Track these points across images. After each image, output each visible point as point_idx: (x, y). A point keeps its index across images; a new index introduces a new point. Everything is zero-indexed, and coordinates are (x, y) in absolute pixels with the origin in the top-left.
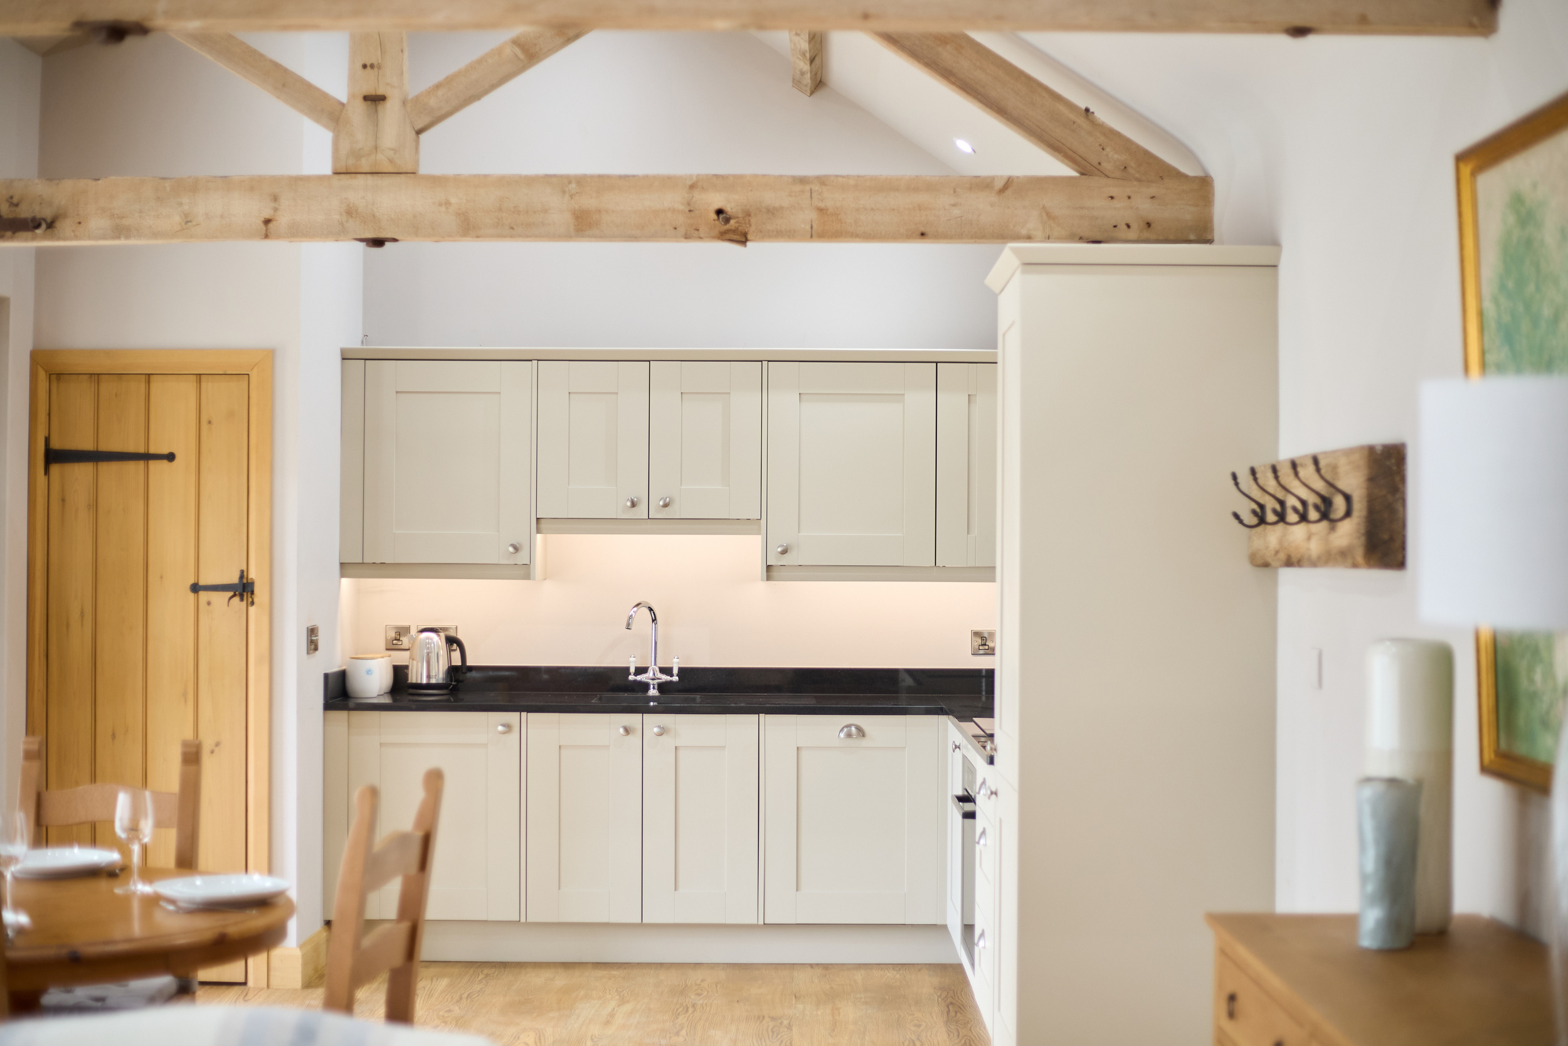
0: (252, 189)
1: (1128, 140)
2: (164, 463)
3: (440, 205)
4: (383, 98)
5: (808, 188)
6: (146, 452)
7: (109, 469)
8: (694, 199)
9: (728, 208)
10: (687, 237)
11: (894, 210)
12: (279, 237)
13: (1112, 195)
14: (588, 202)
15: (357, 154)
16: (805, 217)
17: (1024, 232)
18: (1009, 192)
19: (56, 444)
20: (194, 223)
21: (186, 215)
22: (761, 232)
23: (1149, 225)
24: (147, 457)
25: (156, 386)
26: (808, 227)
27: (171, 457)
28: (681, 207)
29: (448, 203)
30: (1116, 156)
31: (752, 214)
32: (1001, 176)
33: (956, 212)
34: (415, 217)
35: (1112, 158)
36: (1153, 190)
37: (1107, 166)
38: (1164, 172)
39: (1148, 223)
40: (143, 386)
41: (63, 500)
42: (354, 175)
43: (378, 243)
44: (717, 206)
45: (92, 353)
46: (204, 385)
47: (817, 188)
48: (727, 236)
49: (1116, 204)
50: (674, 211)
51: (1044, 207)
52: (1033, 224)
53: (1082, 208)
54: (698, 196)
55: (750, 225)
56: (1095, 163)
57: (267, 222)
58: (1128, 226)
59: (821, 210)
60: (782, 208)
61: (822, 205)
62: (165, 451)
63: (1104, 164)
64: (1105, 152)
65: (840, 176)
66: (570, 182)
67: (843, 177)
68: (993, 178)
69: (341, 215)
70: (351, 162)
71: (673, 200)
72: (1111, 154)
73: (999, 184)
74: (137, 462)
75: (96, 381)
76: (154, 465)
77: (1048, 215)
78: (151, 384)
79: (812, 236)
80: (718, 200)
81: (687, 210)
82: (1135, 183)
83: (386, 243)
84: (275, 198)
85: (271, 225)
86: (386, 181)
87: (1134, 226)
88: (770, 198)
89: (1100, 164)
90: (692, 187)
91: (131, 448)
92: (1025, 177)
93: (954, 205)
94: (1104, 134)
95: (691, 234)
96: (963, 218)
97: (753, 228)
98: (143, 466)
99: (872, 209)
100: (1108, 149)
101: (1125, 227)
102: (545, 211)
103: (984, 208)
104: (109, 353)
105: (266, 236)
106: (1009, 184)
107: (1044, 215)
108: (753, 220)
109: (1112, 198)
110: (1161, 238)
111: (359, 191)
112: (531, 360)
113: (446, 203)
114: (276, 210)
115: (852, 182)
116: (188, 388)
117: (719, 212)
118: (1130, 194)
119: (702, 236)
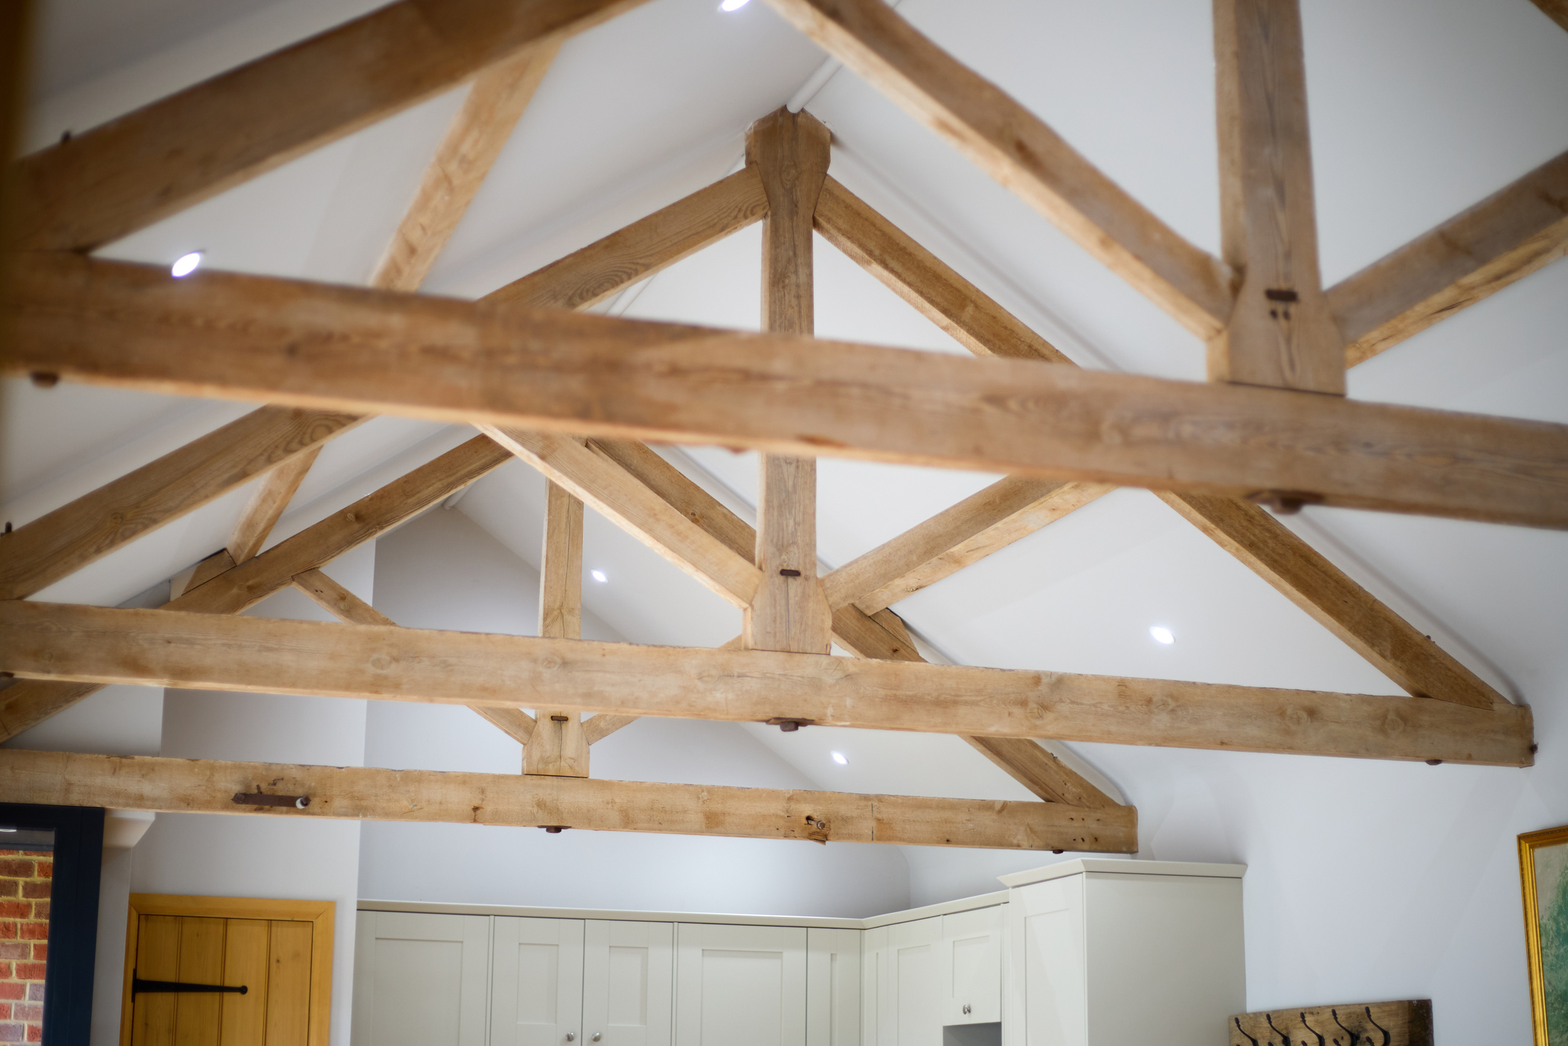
0: (464, 783)
1: (1082, 778)
2: (238, 995)
3: (608, 803)
4: (566, 719)
5: (870, 803)
6: (222, 984)
7: (189, 1000)
8: (791, 808)
9: (815, 816)
10: (786, 837)
11: (928, 822)
12: (484, 822)
13: (1072, 817)
14: (717, 807)
15: (545, 761)
16: (868, 826)
17: (1015, 842)
18: (1005, 812)
19: (142, 975)
20: (418, 807)
21: (413, 801)
22: (837, 834)
23: (1096, 839)
24: (222, 989)
25: (233, 929)
26: (870, 832)
27: (243, 990)
28: (782, 814)
29: (613, 802)
30: (1074, 789)
31: (832, 821)
32: (999, 801)
33: (970, 825)
34: (589, 811)
35: (1071, 790)
36: (1098, 815)
37: (1068, 796)
38: (1105, 802)
39: (1096, 838)
40: (221, 928)
41: (146, 1024)
42: (543, 777)
43: (557, 829)
44: (807, 815)
45: (180, 898)
46: (274, 929)
47: (876, 804)
48: (812, 837)
49: (1075, 824)
50: (777, 816)
51: (1028, 825)
52: (1021, 837)
53: (1053, 826)
54: (793, 806)
55: (830, 829)
56: (1061, 794)
57: (476, 809)
58: (1083, 840)
59: (878, 820)
60: (852, 817)
61: (879, 816)
62: (239, 984)
63: (1066, 795)
64: (1066, 787)
65: (891, 796)
66: (703, 791)
67: (894, 796)
68: (994, 802)
69: (533, 807)
70: (541, 766)
71: (776, 808)
72: (1070, 788)
73: (998, 807)
74: (213, 993)
75: (180, 922)
76: (228, 996)
77: (1031, 829)
78: (228, 927)
79: (872, 840)
80: (807, 810)
81: (786, 816)
82: (1087, 809)
83: (562, 830)
84: (483, 791)
85: (478, 812)
86: (569, 782)
87: (1086, 839)
88: (844, 810)
89: (1063, 794)
90: (790, 799)
91: (209, 981)
92: (1015, 801)
93: (969, 820)
94: (1066, 774)
95: (789, 834)
96: (975, 830)
97: (832, 831)
98: (219, 997)
99: (914, 821)
100: (1068, 784)
101: (1081, 840)
102: (685, 812)
103: (989, 823)
104: (194, 898)
105: (475, 821)
106: (1005, 806)
107: (1028, 830)
108: (832, 826)
109: (1072, 819)
110: (1104, 849)
111: (547, 790)
112: (488, 915)
113: (612, 802)
114: (483, 800)
115: (900, 801)
116: (260, 931)
117: (809, 818)
118: (1083, 817)
119: (796, 836)
